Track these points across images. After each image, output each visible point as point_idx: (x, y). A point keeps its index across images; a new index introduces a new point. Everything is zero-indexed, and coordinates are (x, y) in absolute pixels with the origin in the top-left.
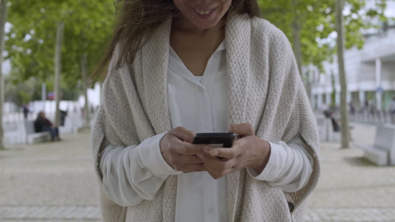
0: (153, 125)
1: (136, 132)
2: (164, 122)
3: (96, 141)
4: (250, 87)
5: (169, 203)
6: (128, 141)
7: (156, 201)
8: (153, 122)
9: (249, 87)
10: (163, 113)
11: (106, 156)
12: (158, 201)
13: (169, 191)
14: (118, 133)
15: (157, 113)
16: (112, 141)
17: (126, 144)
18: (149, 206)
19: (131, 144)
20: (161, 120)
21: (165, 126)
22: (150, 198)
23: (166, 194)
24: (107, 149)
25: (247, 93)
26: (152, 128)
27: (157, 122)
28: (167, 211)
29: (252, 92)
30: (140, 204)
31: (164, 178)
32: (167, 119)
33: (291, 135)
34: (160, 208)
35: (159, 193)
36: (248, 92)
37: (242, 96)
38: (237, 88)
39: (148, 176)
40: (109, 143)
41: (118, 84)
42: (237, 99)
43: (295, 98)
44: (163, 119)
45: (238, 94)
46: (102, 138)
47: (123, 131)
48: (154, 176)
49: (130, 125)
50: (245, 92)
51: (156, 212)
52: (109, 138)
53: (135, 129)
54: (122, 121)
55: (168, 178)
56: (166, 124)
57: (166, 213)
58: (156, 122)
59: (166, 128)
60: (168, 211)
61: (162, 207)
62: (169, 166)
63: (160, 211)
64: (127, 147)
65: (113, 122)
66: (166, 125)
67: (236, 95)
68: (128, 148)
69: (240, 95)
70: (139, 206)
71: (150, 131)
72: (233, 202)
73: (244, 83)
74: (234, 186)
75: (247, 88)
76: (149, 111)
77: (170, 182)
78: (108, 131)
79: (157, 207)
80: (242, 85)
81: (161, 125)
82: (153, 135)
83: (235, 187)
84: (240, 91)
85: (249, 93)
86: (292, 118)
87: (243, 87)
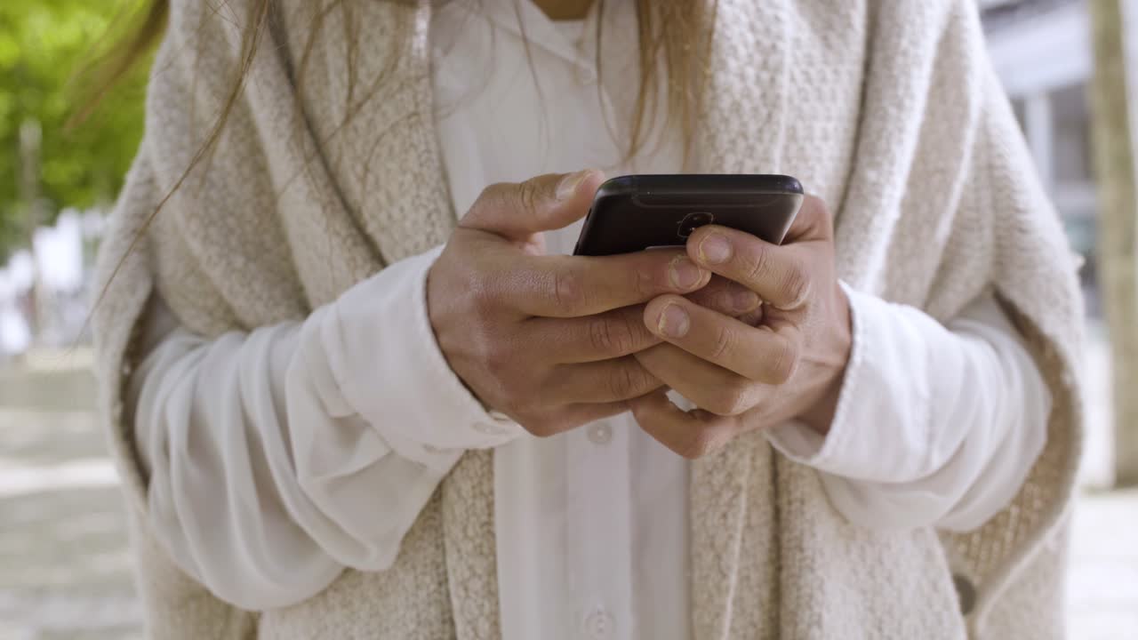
0: (371, 228)
1: (294, 273)
2: (423, 213)
3: (113, 309)
4: (799, 77)
5: (480, 577)
6: (260, 308)
7: (414, 568)
8: (373, 217)
9: (793, 79)
10: (416, 170)
11: (160, 378)
12: (426, 566)
13: (473, 519)
14: (215, 273)
15: (388, 171)
16: (186, 314)
17: (249, 319)
18: (380, 589)
19: (274, 321)
20: (406, 202)
21: (429, 229)
22: (376, 559)
23: (461, 535)
24: (166, 350)
25: (785, 104)
26: (368, 242)
27: (390, 217)
28: (476, 612)
29: (806, 100)
30: (334, 587)
31: (439, 467)
32: (437, 194)
33: (956, 295)
34: (436, 595)
35: (424, 530)
36: (790, 100)
37: (764, 112)
38: (742, 77)
39: (366, 453)
40: (177, 322)
41: (214, 61)
42: (744, 125)
43: (970, 136)
44: (418, 196)
45: (747, 105)
46: (142, 293)
47: (239, 261)
48: (391, 454)
49: (267, 238)
50: (778, 97)
51: (418, 616)
52: (174, 299)
53: (287, 256)
54: (231, 221)
55: (464, 463)
56: (434, 217)
57: (469, 622)
58: (383, 217)
59: (433, 238)
60: (482, 614)
61: (443, 589)
62: (466, 396)
63: (434, 612)
64: (254, 334)
65: (194, 225)
66: (433, 225)
67: (737, 107)
68: (261, 339)
69: (755, 110)
70: (331, 594)
71: (361, 253)
72: (718, 588)
73: (773, 60)
74: (725, 516)
75: (784, 80)
76: (353, 167)
77: (476, 481)
78: (170, 267)
79: (423, 594)
80: (765, 66)
81: (408, 224)
82: (374, 270)
83: (730, 520)
84: (757, 92)
85: (796, 102)
86: (961, 226)
87: (765, 76)
